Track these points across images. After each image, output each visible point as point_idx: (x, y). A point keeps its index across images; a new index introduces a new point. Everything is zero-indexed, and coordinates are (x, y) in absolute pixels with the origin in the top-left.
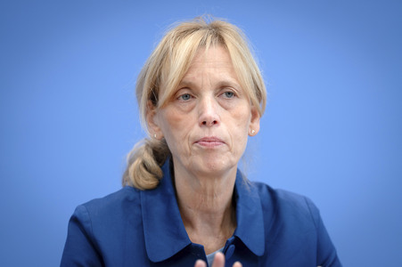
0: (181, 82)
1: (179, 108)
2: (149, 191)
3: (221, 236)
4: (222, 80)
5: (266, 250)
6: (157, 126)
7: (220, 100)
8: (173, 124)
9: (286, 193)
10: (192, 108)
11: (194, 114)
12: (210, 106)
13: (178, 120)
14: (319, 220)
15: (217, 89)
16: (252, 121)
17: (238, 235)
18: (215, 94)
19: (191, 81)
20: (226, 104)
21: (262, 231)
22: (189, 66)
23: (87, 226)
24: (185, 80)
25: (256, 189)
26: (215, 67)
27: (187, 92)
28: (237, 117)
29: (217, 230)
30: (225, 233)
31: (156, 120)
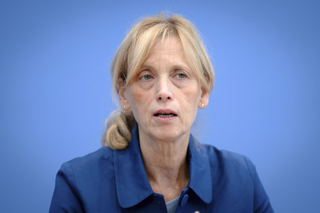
0: (142, 66)
1: (141, 86)
2: (120, 151)
3: (177, 187)
4: (175, 64)
5: (213, 198)
6: (126, 99)
7: (174, 81)
8: (137, 98)
9: (229, 153)
10: (151, 87)
11: (152, 91)
12: (165, 85)
13: (140, 96)
14: (256, 175)
15: (171, 71)
16: (202, 97)
17: (191, 187)
18: (170, 75)
19: (150, 64)
20: (178, 83)
21: (210, 183)
22: (149, 53)
23: (71, 179)
24: (145, 64)
25: (205, 150)
26: (169, 54)
27: (148, 73)
28: (187, 94)
29: (174, 182)
30: (180, 185)
31: (126, 94)
